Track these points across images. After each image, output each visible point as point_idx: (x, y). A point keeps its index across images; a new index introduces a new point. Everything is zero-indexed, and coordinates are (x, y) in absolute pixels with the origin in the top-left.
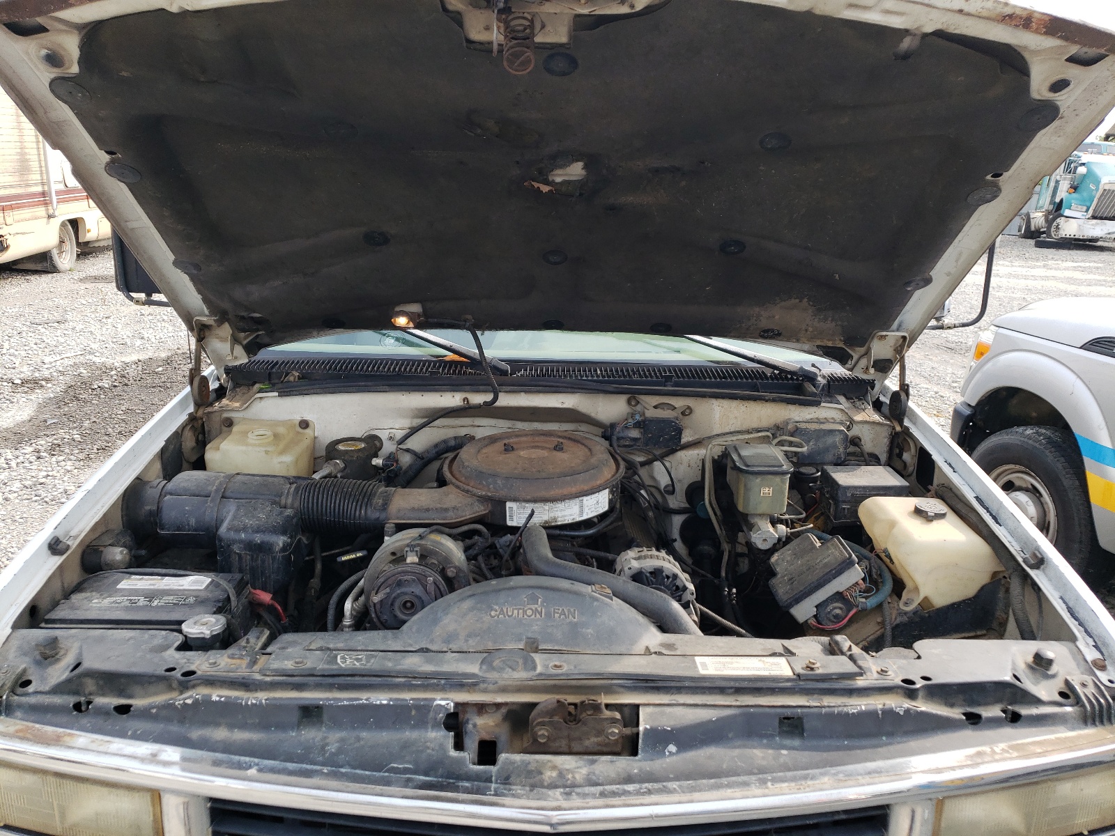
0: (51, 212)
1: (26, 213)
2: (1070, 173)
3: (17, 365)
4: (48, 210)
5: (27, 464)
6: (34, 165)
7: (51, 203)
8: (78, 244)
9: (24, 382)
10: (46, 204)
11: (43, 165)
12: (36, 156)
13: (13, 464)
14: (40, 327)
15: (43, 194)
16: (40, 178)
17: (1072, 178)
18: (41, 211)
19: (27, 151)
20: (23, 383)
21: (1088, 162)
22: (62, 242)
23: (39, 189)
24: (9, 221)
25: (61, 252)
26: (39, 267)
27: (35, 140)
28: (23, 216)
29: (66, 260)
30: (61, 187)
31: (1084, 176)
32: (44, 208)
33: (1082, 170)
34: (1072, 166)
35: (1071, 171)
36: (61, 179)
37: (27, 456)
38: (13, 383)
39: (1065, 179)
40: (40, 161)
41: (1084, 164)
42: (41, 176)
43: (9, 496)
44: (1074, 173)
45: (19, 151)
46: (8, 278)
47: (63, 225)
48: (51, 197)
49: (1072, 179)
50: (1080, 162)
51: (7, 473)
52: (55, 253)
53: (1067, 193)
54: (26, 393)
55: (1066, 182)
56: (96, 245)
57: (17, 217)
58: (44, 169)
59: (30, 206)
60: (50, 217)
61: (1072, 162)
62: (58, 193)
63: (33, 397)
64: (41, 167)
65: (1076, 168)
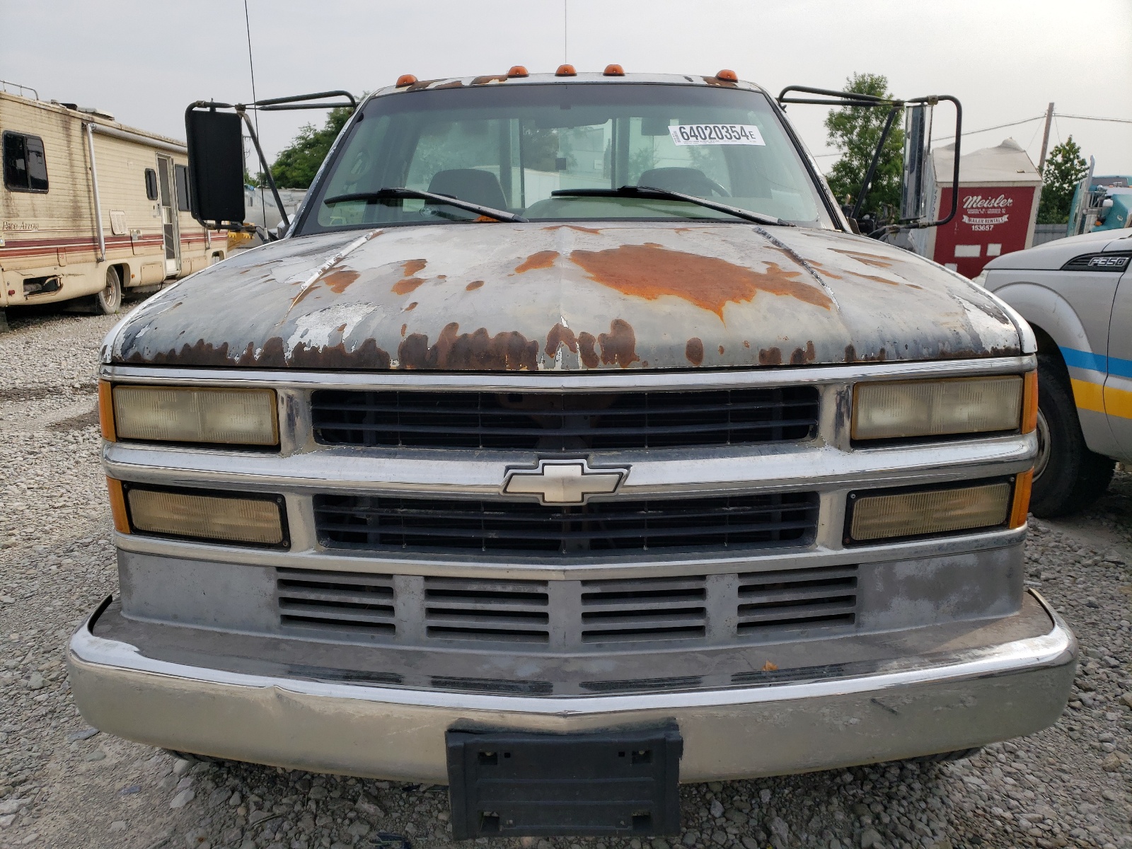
0: (100, 256)
1: (78, 256)
2: (1096, 206)
3: (75, 376)
4: (96, 254)
5: (92, 440)
6: (86, 211)
7: (100, 248)
8: (123, 290)
9: (83, 386)
10: (95, 249)
11: (94, 213)
12: (87, 204)
13: (80, 439)
14: (93, 351)
15: (93, 240)
16: (90, 225)
17: (1098, 211)
18: (91, 255)
19: (79, 198)
20: (81, 387)
21: (1114, 195)
22: (108, 286)
23: (89, 235)
24: (62, 262)
25: (107, 296)
26: (87, 310)
27: (87, 189)
28: (74, 259)
29: (112, 303)
30: (109, 234)
31: (1111, 209)
32: (93, 253)
33: (1108, 202)
34: (1098, 199)
35: (1097, 204)
36: (110, 227)
37: (92, 434)
38: (73, 387)
39: (1092, 212)
40: (91, 209)
41: (1109, 197)
42: (92, 223)
43: (80, 460)
44: (1101, 205)
45: (72, 198)
46: (59, 319)
47: (110, 270)
48: (100, 243)
49: (1099, 213)
50: (1106, 195)
51: (74, 445)
52: (102, 295)
53: (1094, 226)
54: (85, 394)
55: (1093, 215)
56: (139, 291)
57: (69, 260)
58: (94, 216)
59: (81, 250)
60: (99, 261)
61: (1097, 197)
62: (106, 239)
63: (91, 397)
64: (91, 214)
65: (1102, 201)
